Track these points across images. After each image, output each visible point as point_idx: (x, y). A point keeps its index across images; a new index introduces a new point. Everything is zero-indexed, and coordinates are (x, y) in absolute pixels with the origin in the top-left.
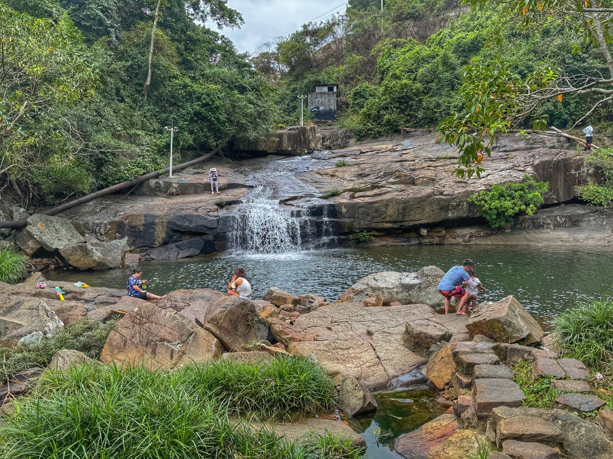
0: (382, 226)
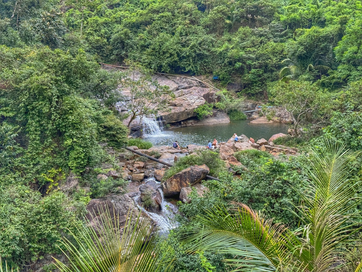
0: (172, 122)
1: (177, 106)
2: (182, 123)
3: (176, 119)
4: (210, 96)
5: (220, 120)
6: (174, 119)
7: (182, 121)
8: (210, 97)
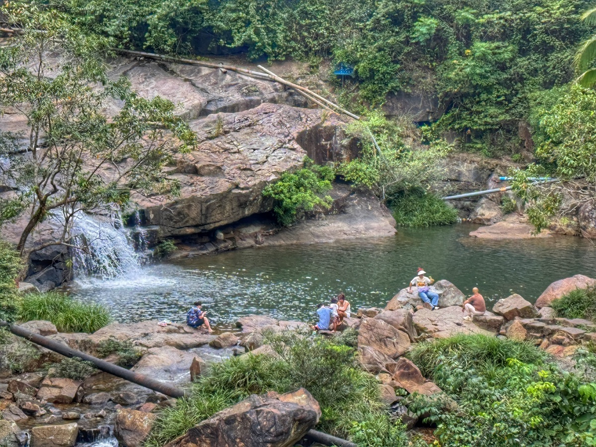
0: (185, 233)
1: (202, 172)
2: (221, 235)
3: (198, 221)
4: (321, 137)
5: (361, 226)
6: (191, 222)
7: (222, 228)
8: (323, 142)
